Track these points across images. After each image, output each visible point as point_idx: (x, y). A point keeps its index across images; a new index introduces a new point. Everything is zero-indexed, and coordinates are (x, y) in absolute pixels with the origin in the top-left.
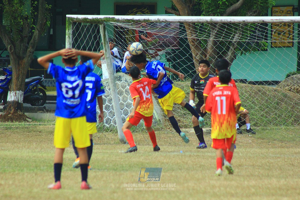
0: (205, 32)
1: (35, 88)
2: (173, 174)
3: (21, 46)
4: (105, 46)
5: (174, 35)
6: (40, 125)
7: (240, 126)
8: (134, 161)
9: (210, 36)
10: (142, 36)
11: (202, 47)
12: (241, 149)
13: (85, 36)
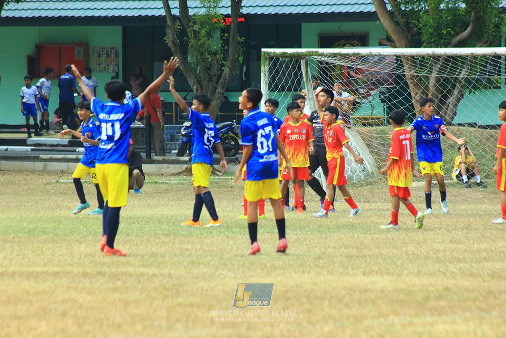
0: (426, 67)
1: (226, 135)
2: (389, 236)
3: (209, 86)
4: (307, 85)
5: (389, 71)
6: (231, 179)
7: (469, 178)
8: (342, 221)
9: (432, 72)
10: (351, 73)
11: (423, 84)
12: (470, 206)
13: (284, 74)
